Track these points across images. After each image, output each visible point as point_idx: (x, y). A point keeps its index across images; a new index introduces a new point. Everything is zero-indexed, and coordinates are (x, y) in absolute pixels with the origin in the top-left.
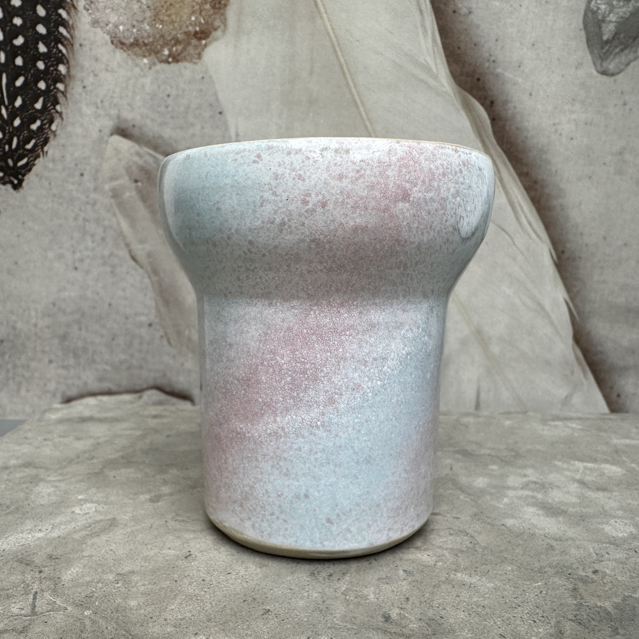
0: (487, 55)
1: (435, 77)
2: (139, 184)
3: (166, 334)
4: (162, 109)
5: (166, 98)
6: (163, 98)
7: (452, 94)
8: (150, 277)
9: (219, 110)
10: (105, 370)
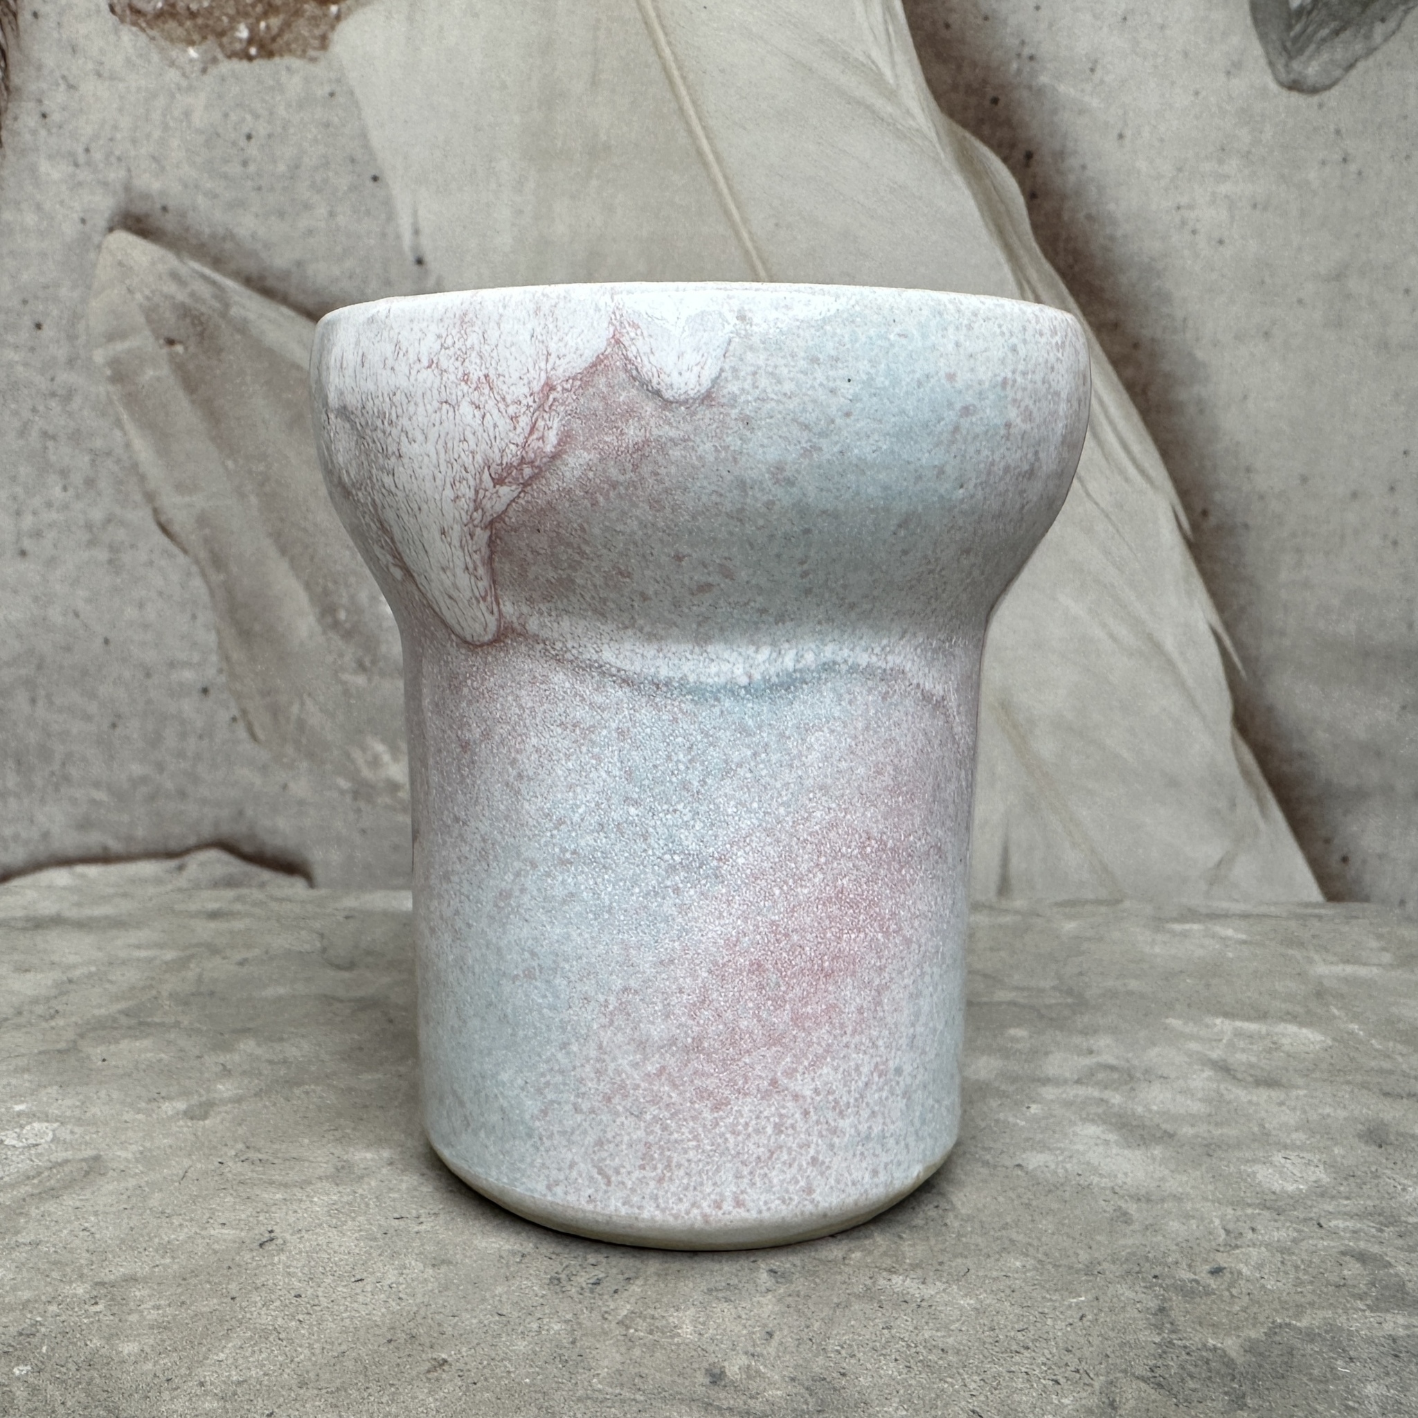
0: (1012, 42)
1: (891, 95)
2: (179, 348)
3: (244, 712)
4: (235, 169)
5: (243, 142)
6: (234, 144)
7: (932, 135)
8: (204, 575)
9: (373, 172)
10: (93, 802)
